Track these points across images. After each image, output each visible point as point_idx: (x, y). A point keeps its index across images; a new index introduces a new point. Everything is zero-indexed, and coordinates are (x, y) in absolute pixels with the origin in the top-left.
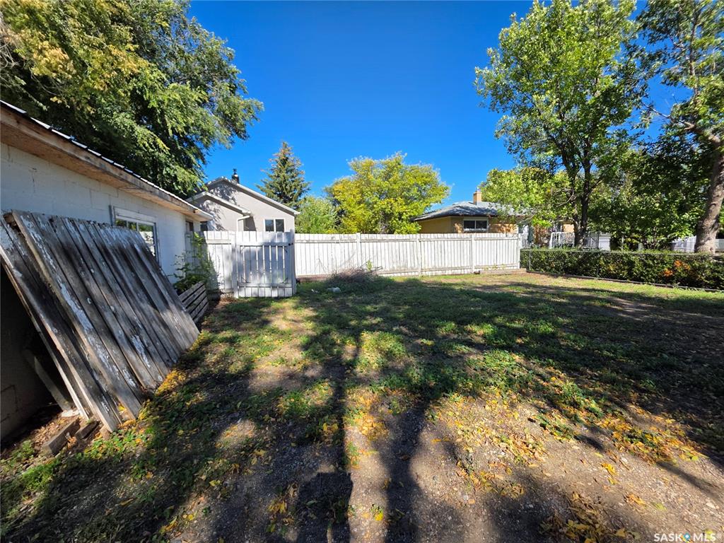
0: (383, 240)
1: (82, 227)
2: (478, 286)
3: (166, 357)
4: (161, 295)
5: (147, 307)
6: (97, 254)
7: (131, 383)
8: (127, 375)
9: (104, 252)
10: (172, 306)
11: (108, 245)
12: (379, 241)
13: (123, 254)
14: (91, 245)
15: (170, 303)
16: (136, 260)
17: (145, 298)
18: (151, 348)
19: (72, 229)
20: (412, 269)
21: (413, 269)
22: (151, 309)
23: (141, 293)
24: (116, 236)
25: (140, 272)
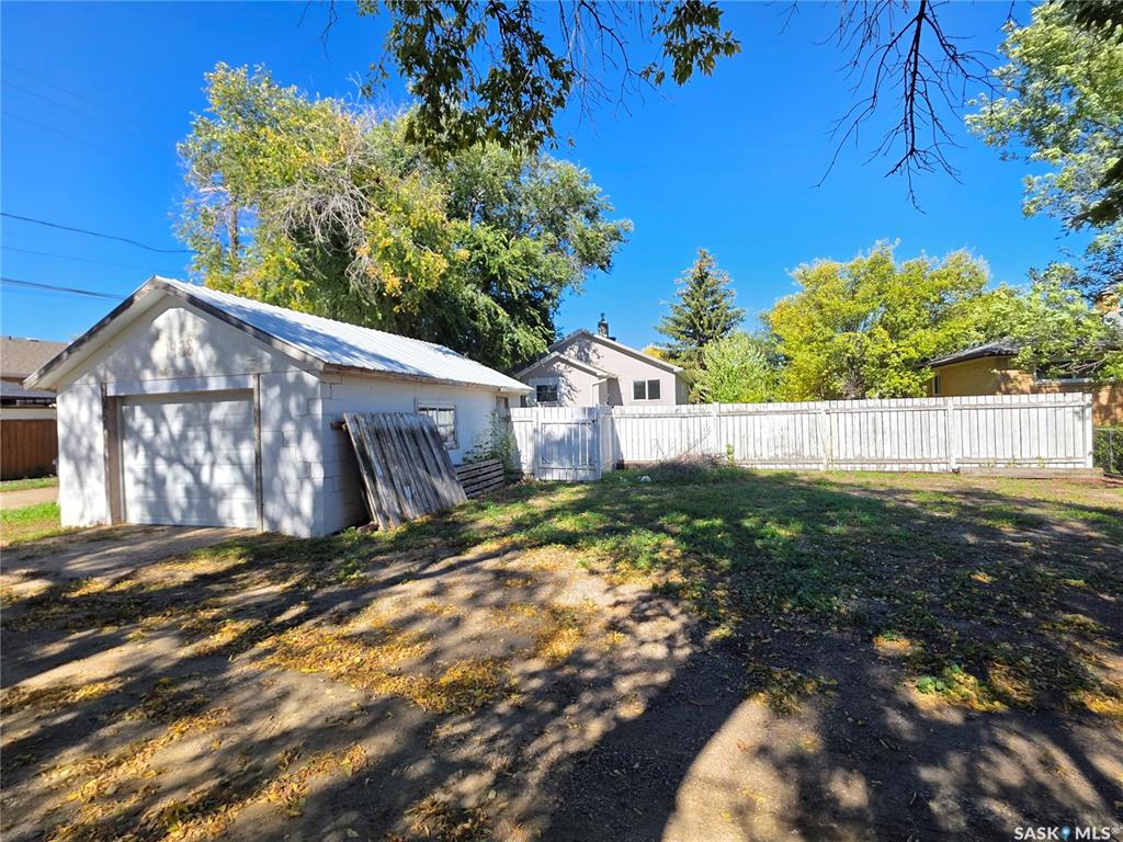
0: (758, 412)
1: (388, 418)
2: (882, 489)
3: (426, 505)
4: (437, 465)
5: (422, 473)
6: (394, 435)
7: (398, 511)
8: (396, 505)
9: (400, 433)
10: (446, 477)
11: (403, 427)
12: (751, 414)
13: (413, 434)
14: (392, 428)
15: (443, 473)
16: (423, 438)
17: (422, 465)
18: (417, 497)
19: (382, 419)
20: (813, 458)
21: (815, 460)
22: (425, 473)
23: (420, 460)
24: (411, 421)
25: (423, 446)
